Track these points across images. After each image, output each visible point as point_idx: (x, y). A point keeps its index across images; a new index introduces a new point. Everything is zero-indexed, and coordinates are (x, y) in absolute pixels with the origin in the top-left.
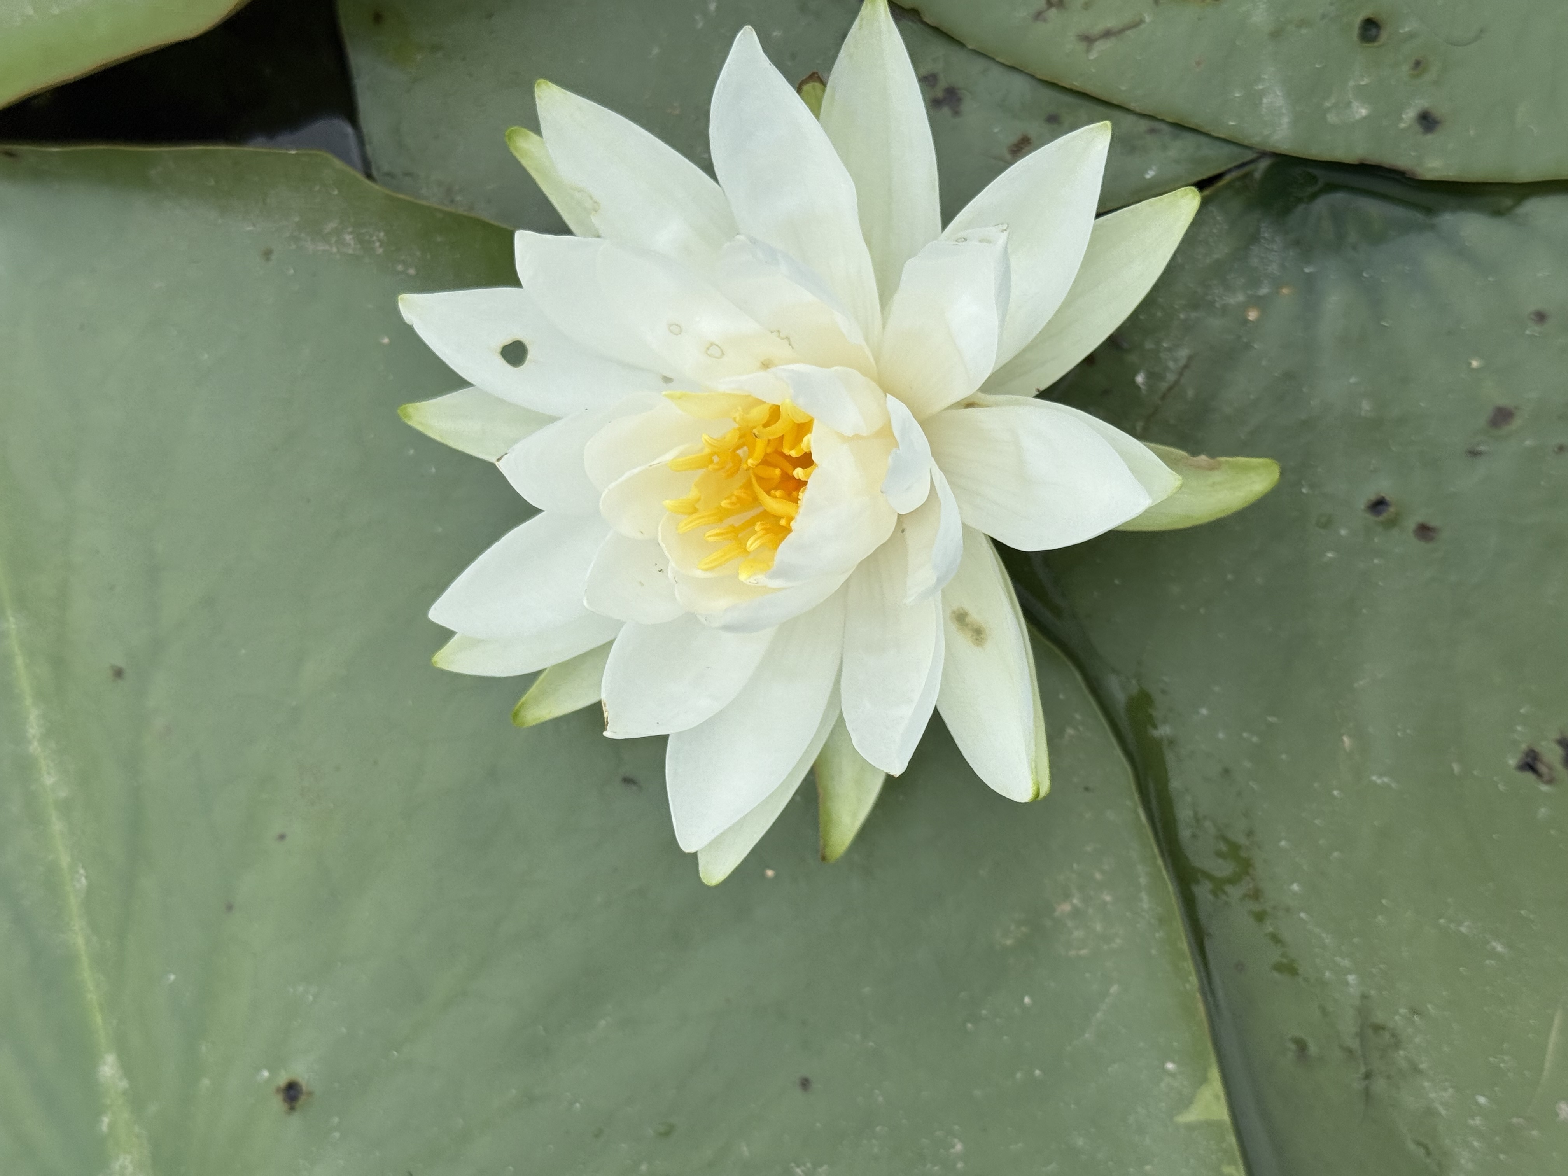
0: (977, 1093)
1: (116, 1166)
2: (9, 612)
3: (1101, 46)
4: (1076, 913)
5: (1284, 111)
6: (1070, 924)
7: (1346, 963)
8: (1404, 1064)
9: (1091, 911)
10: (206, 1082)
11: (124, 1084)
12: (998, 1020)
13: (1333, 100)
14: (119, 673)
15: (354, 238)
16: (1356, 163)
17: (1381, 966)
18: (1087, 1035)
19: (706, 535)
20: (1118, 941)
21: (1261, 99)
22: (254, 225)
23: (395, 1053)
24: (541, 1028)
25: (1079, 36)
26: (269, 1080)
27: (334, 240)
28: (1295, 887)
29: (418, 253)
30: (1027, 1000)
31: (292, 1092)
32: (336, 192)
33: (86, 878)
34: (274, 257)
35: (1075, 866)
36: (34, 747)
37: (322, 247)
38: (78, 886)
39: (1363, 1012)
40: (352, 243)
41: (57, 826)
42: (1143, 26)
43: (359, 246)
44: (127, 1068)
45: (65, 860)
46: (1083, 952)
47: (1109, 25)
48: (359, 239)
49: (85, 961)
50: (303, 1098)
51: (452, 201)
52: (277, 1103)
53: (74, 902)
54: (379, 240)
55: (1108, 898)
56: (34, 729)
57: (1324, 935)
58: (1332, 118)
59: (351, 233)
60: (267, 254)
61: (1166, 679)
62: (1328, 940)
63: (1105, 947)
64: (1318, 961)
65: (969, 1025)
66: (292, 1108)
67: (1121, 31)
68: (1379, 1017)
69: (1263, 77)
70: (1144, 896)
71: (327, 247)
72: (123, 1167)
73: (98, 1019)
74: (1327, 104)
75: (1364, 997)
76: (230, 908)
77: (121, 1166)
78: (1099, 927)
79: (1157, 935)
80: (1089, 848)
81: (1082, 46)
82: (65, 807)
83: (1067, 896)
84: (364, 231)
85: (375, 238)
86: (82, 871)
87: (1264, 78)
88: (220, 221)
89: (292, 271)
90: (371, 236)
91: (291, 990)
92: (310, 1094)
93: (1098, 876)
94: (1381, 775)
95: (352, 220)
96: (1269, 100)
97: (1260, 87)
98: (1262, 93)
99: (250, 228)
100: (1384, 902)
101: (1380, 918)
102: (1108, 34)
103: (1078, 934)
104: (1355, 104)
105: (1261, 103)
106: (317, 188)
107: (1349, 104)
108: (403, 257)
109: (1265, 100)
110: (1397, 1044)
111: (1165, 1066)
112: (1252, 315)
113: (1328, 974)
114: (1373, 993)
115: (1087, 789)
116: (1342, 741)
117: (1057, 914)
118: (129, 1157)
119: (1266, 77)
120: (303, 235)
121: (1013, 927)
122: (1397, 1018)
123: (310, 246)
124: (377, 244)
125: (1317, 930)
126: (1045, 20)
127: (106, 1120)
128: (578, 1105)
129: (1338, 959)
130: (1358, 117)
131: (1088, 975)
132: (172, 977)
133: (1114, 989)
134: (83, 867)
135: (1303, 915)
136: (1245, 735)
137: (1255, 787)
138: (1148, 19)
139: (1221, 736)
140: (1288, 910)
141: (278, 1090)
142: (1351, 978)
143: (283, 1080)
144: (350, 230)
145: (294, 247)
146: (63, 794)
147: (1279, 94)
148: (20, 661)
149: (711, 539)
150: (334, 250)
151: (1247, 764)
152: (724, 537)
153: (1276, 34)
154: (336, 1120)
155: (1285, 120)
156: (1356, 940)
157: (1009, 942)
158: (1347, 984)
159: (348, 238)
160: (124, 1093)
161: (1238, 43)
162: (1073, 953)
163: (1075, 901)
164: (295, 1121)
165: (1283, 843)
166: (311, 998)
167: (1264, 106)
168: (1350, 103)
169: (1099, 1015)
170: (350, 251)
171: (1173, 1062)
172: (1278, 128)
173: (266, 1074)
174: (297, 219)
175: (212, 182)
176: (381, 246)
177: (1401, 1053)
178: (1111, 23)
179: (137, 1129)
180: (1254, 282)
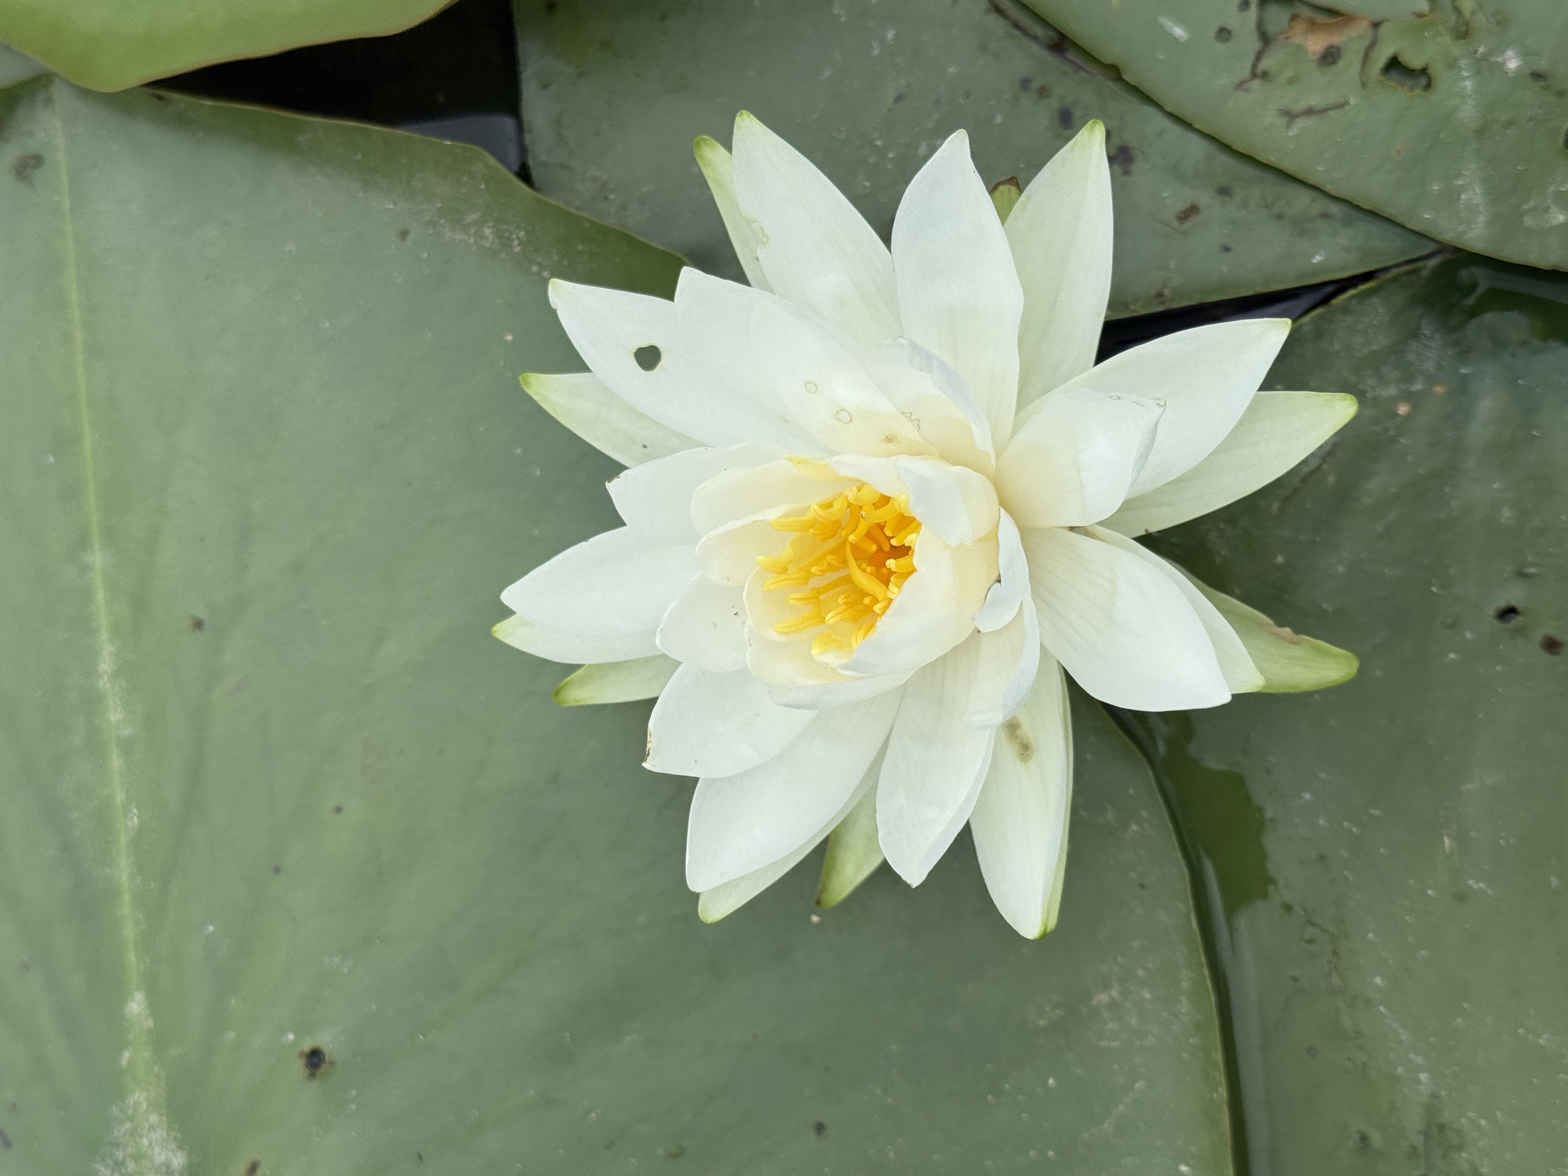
0: (989, 1164)
1: (131, 1100)
2: (96, 547)
3: (1301, 124)
4: (1113, 1005)
5: (1481, 209)
6: (1106, 1014)
7: (1420, 1060)
8: (1466, 1167)
9: (1128, 1005)
10: (231, 1035)
11: (149, 1023)
12: (1019, 1097)
13: (1532, 203)
14: (198, 625)
15: (493, 232)
16: (1549, 268)
17: (1455, 1068)
18: (1105, 1125)
19: (790, 597)
20: (1151, 1038)
21: (1459, 195)
22: (395, 204)
23: (421, 1037)
24: (568, 1035)
25: (1280, 110)
26: (294, 1043)
27: (472, 231)
28: (1378, 980)
29: (556, 258)
30: (1051, 1081)
31: (315, 1060)
32: (483, 186)
33: (138, 818)
34: (409, 238)
35: (1119, 959)
36: (104, 683)
37: (459, 236)
38: (130, 824)
39: (1431, 1110)
40: (491, 237)
41: (116, 763)
42: (1347, 108)
43: (496, 241)
44: (154, 1008)
45: (120, 797)
46: (1115, 1044)
47: (1312, 103)
48: (499, 235)
49: (126, 897)
50: (324, 1067)
51: (606, 198)
52: (298, 1067)
53: (123, 840)
54: (518, 238)
55: (1147, 996)
56: (105, 666)
57: (1401, 1031)
58: (1528, 221)
59: (492, 227)
60: (404, 234)
61: (1271, 758)
62: (1404, 1035)
63: (1138, 1042)
64: (1391, 1055)
65: (990, 1097)
66: (313, 1075)
67: (1324, 110)
68: (1446, 1116)
69: (1463, 173)
70: (1183, 999)
71: (465, 237)
72: (137, 1104)
73: (132, 957)
74: (1526, 207)
75: (1434, 1096)
76: (277, 870)
77: (135, 1102)
78: (1133, 1022)
79: (1191, 1040)
80: (1135, 944)
81: (1282, 121)
82: (127, 746)
83: (1106, 987)
84: (505, 227)
85: (514, 236)
86: (135, 811)
87: (1465, 175)
88: (361, 195)
89: (425, 255)
90: (511, 234)
91: (328, 960)
92: (332, 1063)
93: (1141, 973)
94: (1478, 881)
95: (495, 215)
96: (1467, 197)
97: (1460, 182)
98: (1462, 189)
99: (391, 206)
100: (1465, 1005)
101: (1459, 1021)
102: (1309, 112)
103: (1112, 1025)
104: (1554, 209)
105: (1459, 199)
106: (465, 179)
107: (1547, 210)
108: (539, 259)
109: (1463, 197)
110: (1460, 1147)
111: (1179, 1167)
112: (1403, 409)
113: (1400, 1070)
114: (1443, 1093)
115: (1142, 886)
116: (1443, 842)
117: (1094, 1002)
118: (145, 1094)
119: (1466, 173)
120: (442, 221)
121: (1048, 1009)
122: (1463, 1120)
123: (448, 234)
124: (516, 242)
125: (1395, 1025)
126: (1247, 91)
127: (126, 1055)
128: (593, 1114)
129: (1412, 1056)
130: (1555, 222)
131: (1115, 1066)
132: (211, 928)
133: (1139, 1085)
134: (137, 807)
135: (1382, 1009)
136: (1345, 824)
137: (1350, 877)
138: (1352, 101)
139: (1321, 822)
140: (1367, 1002)
141: (301, 1054)
142: (1423, 1076)
143: (307, 1046)
144: (491, 224)
145: (431, 231)
146: (126, 732)
147: (1478, 191)
148: (100, 595)
149: (792, 602)
150: (472, 241)
151: (1345, 853)
152: (804, 602)
153: (1481, 132)
154: (354, 1092)
155: (1482, 219)
156: (1432, 1039)
157: (1041, 1023)
158: (1419, 1081)
159: (487, 231)
160: (149, 1031)
161: (1442, 136)
162: (1103, 1043)
163: (1114, 993)
164: (313, 1088)
165: (1371, 935)
166: (346, 970)
167: (1462, 202)
168: (1548, 208)
169: (1121, 1107)
170: (488, 245)
171: (1188, 1165)
172: (1473, 226)
173: (291, 1036)
174: (439, 205)
175: (359, 157)
176: (519, 244)
177: (1464, 1155)
178: (1314, 101)
179: (156, 1068)
180: (1409, 377)
